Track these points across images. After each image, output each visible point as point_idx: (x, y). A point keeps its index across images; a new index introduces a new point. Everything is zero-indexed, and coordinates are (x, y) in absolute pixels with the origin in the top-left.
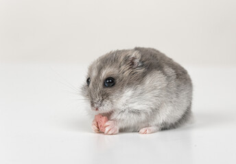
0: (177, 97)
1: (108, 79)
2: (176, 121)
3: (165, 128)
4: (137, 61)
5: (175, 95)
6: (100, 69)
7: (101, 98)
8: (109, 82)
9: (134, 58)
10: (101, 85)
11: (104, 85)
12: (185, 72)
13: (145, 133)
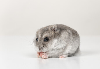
0: (74, 42)
1: (46, 38)
2: (74, 52)
3: (70, 56)
4: (56, 29)
5: (72, 42)
6: (42, 34)
7: (43, 46)
8: (46, 40)
9: (54, 28)
10: (43, 41)
11: (44, 41)
12: (76, 32)
13: (62, 57)
